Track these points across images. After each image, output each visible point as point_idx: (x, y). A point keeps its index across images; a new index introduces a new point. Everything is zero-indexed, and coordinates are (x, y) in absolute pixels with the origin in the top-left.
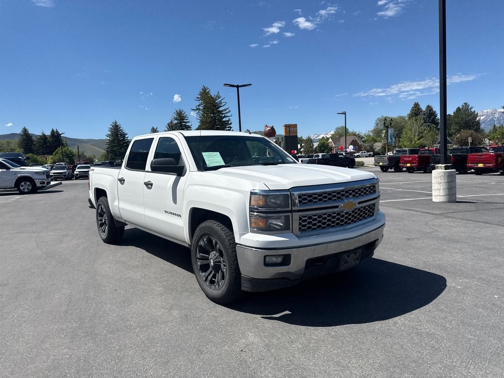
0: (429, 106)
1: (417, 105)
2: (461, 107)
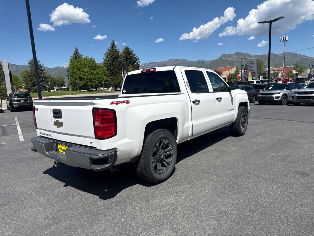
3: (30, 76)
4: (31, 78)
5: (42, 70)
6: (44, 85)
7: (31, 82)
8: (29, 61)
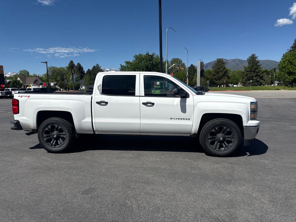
0: (79, 63)
1: (72, 62)
2: (95, 66)
3: (247, 71)
4: (247, 73)
5: (259, 66)
6: (258, 79)
7: (246, 76)
8: (248, 58)
